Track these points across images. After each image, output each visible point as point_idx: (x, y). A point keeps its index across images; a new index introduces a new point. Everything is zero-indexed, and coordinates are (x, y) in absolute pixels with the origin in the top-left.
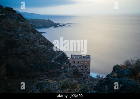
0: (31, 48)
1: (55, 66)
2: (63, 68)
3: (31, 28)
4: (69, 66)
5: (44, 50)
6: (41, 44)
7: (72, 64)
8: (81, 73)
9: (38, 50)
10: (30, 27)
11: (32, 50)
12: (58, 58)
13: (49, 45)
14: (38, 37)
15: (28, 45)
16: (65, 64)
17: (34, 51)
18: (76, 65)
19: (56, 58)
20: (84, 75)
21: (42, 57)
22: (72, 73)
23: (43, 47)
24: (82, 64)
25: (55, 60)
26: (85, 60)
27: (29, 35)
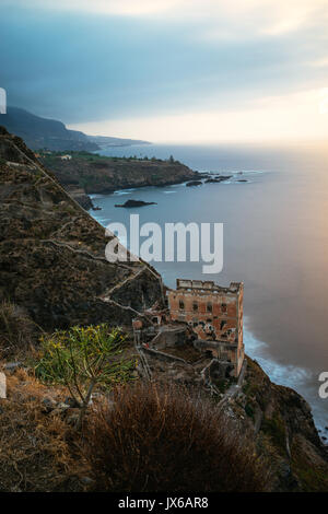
0: (35, 249)
1: (111, 317)
2: (140, 324)
3: (47, 183)
4: (163, 319)
5: (78, 256)
6: (72, 238)
7: (175, 313)
8: (203, 345)
9: (56, 258)
10: (42, 182)
11: (36, 256)
12: (126, 287)
13: (97, 244)
14: (65, 215)
15: (26, 240)
16: (150, 311)
17: (43, 260)
18: (187, 315)
19: (118, 286)
20: (215, 353)
21: (69, 281)
22: (171, 342)
23: (77, 247)
24: (210, 315)
25: (114, 293)
26: (220, 302)
27: (35, 207)
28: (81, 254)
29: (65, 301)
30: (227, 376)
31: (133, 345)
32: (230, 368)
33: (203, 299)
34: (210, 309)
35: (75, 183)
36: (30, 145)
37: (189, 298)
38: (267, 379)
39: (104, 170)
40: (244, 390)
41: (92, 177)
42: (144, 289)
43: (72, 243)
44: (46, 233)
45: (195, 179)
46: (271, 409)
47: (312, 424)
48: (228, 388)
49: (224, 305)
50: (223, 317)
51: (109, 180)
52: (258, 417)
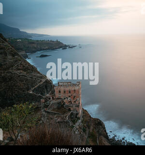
0: (3, 75)
1: (32, 99)
2: (44, 101)
3: (11, 50)
4: (53, 98)
5: (21, 77)
6: (19, 69)
7: (57, 95)
8: (67, 106)
9: (11, 78)
11: (3, 78)
12: (39, 87)
13: (29, 71)
16: (48, 95)
17: (6, 79)
18: (62, 95)
19: (36, 87)
20: (72, 109)
22: (55, 107)
23: (21, 73)
24: (70, 94)
25: (34, 90)
26: (73, 89)
27: (4, 58)
28: (22, 76)
29: (14, 95)
30: (76, 117)
31: (40, 110)
32: (77, 114)
33: (67, 89)
34: (70, 92)
35: (21, 49)
36: (5, 36)
37: (62, 89)
38: (90, 116)
39: (33, 45)
40: (82, 122)
41: (28, 47)
42: (46, 87)
43: (19, 71)
44: (8, 68)
45: (64, 47)
46: (92, 128)
47: (105, 131)
48: (76, 122)
49: (75, 90)
50: (74, 95)
51: (35, 48)
52: (87, 132)
